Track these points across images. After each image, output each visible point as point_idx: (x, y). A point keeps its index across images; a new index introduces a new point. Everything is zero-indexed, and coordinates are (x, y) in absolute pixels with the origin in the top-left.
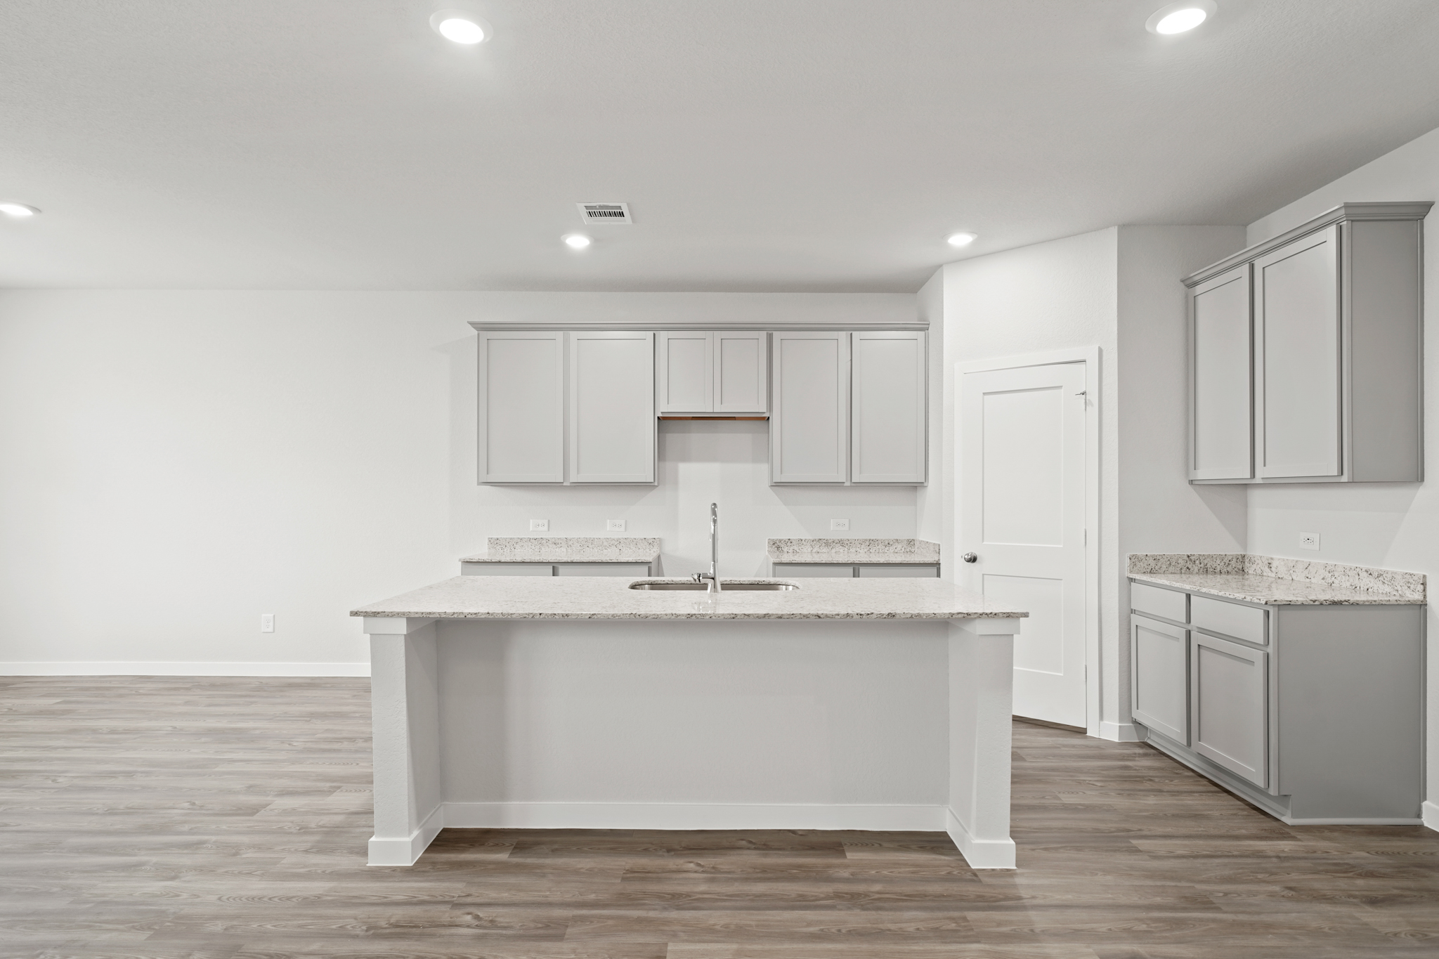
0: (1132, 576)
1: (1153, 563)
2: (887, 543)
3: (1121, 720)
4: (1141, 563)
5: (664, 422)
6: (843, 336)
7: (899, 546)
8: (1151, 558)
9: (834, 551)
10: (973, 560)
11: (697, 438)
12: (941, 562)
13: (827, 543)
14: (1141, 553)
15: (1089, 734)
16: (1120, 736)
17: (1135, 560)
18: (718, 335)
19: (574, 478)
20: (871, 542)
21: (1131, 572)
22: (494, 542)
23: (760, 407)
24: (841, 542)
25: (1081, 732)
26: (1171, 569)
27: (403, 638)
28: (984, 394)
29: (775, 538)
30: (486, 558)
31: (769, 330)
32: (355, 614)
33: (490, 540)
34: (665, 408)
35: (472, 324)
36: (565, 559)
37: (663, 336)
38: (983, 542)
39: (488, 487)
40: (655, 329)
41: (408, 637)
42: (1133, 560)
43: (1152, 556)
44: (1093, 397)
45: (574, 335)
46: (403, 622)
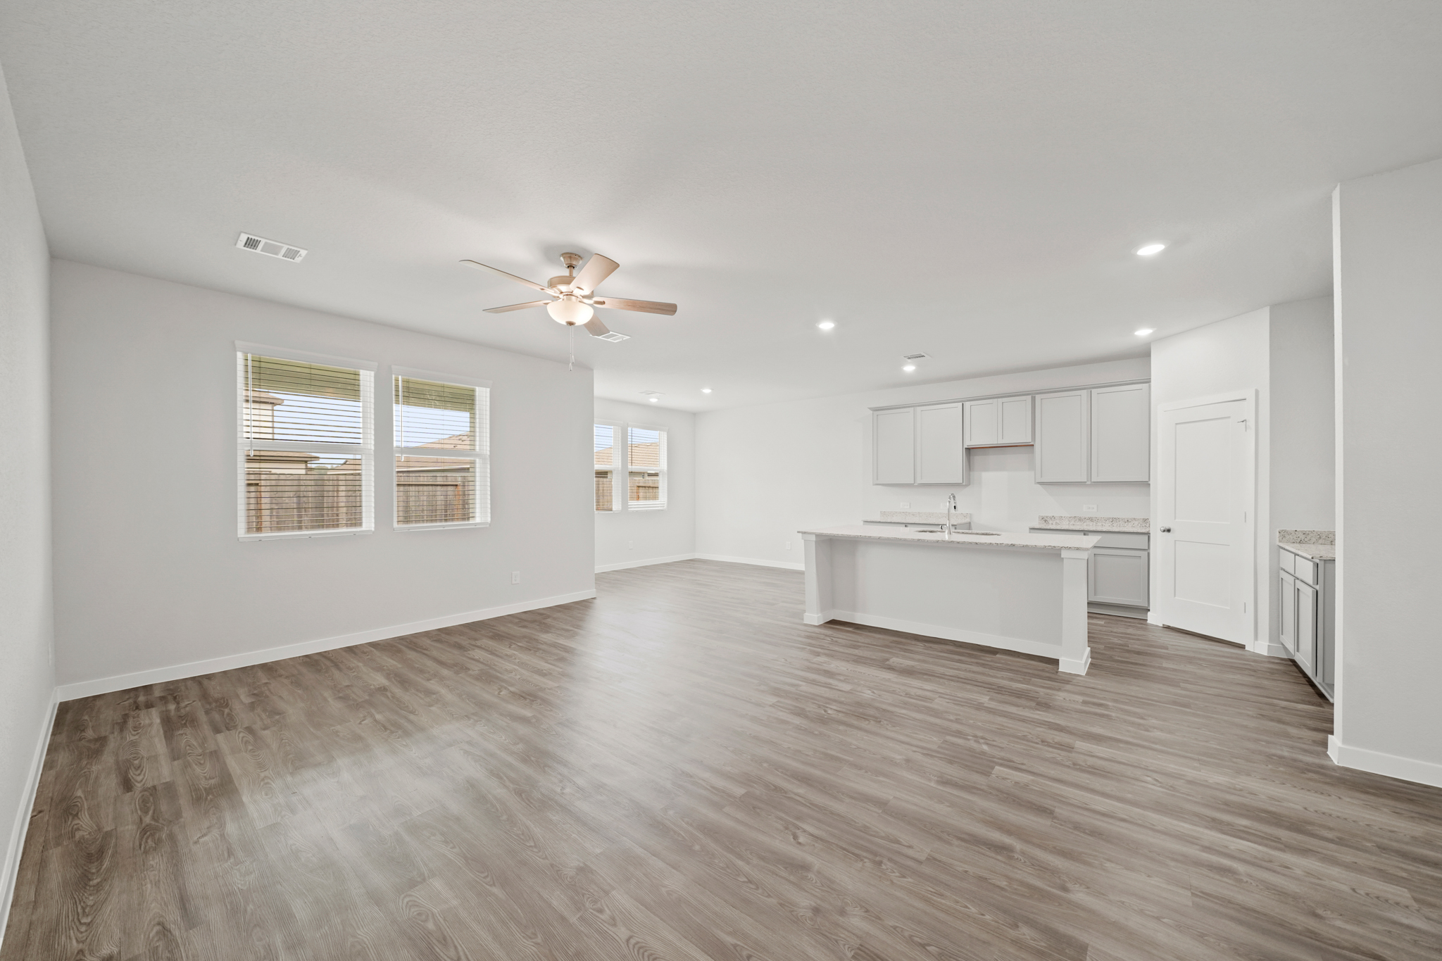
0: (1281, 545)
1: (1302, 537)
2: (1126, 520)
3: (1271, 641)
4: (1291, 536)
5: (969, 451)
6: (1084, 393)
7: (1136, 523)
8: (1300, 533)
9: (1085, 524)
10: (1169, 531)
11: (993, 458)
12: (1151, 532)
13: (1080, 519)
14: (1290, 528)
15: (1246, 649)
16: (1268, 654)
17: (1283, 534)
18: (1000, 400)
19: (919, 481)
20: (1113, 520)
21: (1280, 541)
22: (883, 513)
23: (1028, 440)
24: (1091, 519)
25: (1242, 647)
26: (1320, 541)
27: (814, 543)
28: (1176, 424)
29: (1043, 515)
30: (879, 520)
31: (1033, 395)
32: (799, 532)
33: (881, 512)
34: (968, 443)
35: (870, 408)
36: (911, 522)
37: (967, 405)
38: (1175, 519)
39: (880, 486)
40: (963, 401)
41: (816, 542)
42: (1282, 533)
43: (1302, 532)
44: (1252, 423)
45: (919, 409)
46: (814, 536)
